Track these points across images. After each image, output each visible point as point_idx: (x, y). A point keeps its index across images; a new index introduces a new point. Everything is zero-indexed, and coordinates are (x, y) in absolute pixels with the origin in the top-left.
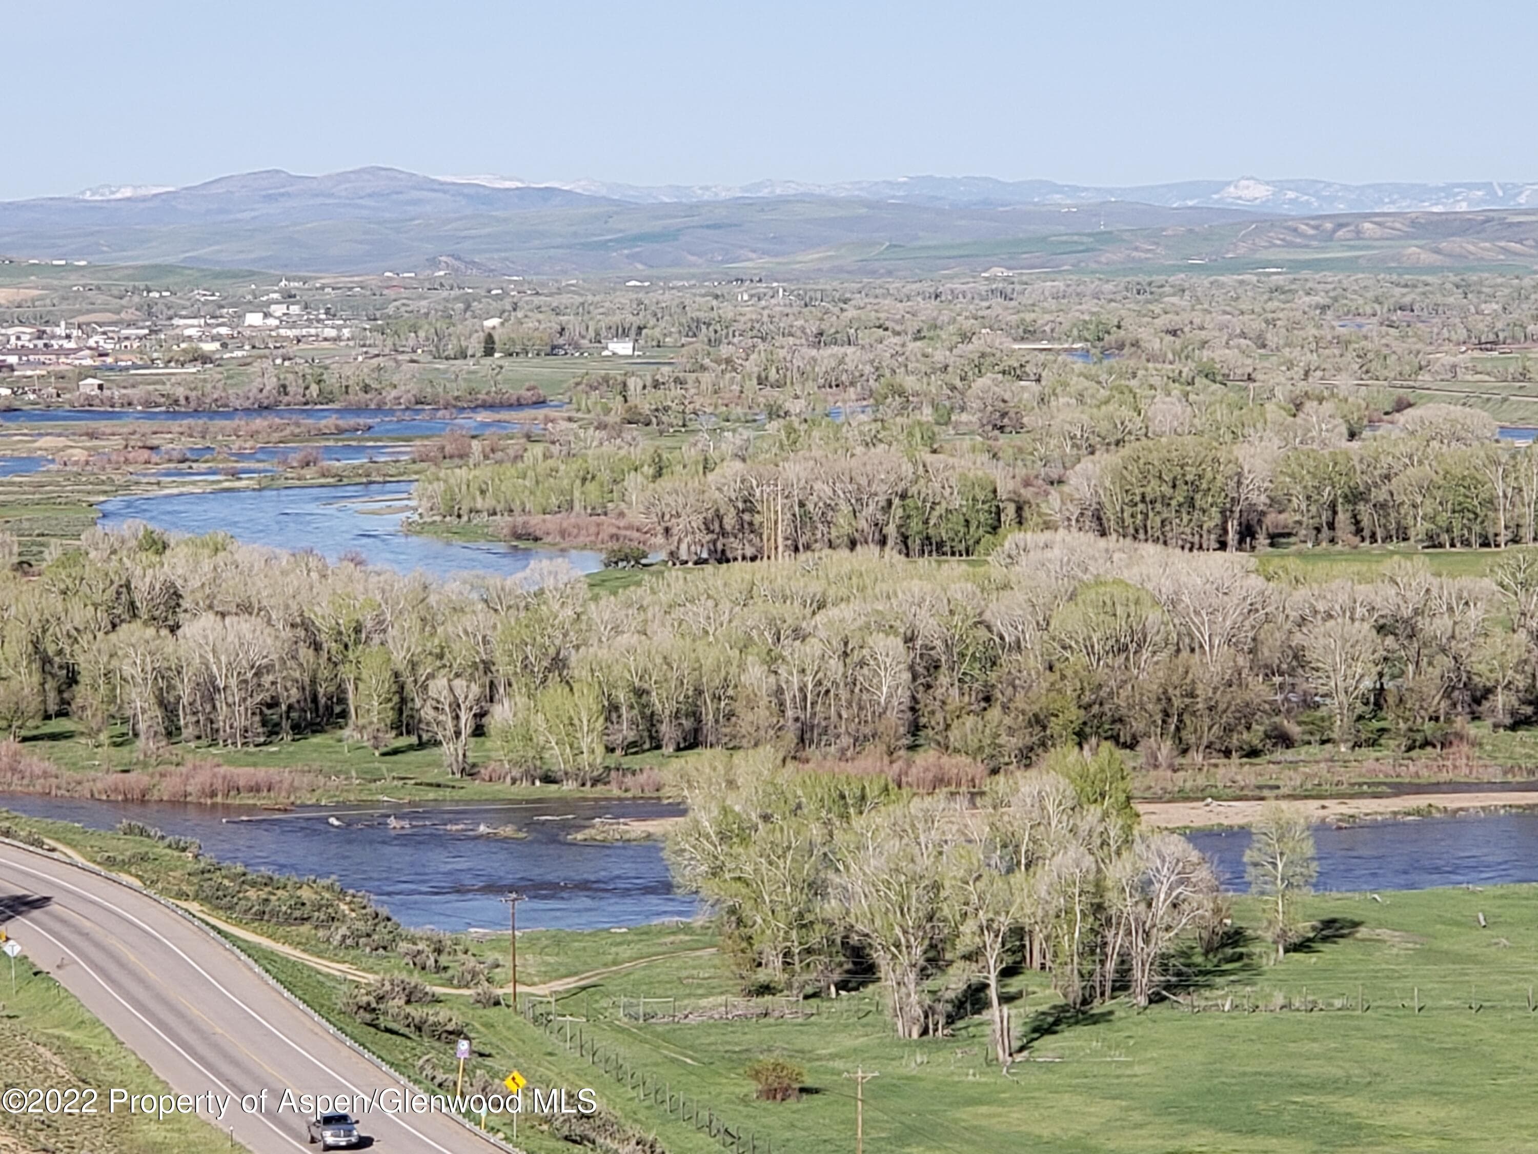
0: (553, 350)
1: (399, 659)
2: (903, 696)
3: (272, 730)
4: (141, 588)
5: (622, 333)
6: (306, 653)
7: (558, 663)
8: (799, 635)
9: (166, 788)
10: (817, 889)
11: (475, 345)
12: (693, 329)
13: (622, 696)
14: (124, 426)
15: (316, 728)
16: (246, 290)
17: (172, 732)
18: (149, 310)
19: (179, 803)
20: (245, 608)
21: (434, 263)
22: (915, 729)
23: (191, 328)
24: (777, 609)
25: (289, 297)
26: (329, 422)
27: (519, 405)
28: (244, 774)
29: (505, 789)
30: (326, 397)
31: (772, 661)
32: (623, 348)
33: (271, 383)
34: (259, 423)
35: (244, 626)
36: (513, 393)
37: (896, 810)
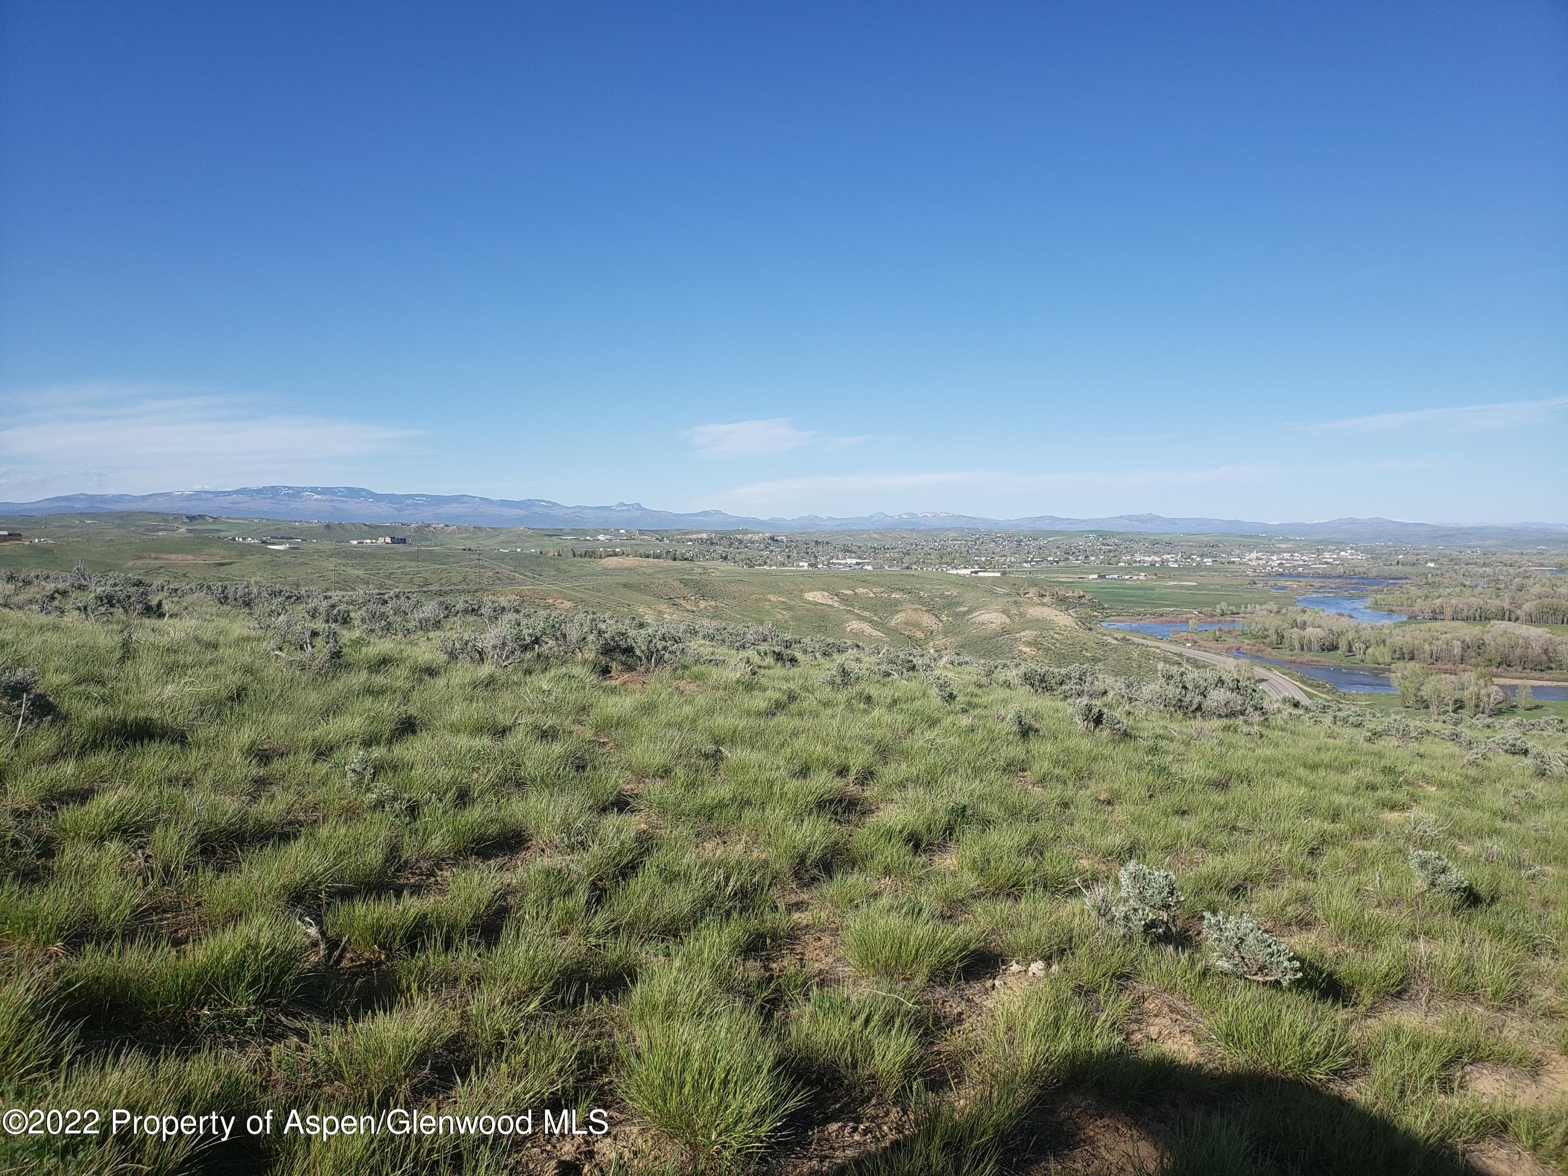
0: (1414, 565)
1: (1350, 638)
2: (1460, 653)
3: (1323, 650)
4: (1298, 621)
5: (1432, 560)
6: (1331, 636)
7: (1384, 642)
8: (1438, 639)
9: (1299, 660)
10: (1419, 690)
11: (1394, 563)
12: (1452, 560)
13: (1397, 649)
14: (1306, 580)
15: (1332, 650)
16: (1341, 547)
17: (1302, 649)
18: (1318, 550)
19: (1301, 663)
20: (1319, 626)
21: (1390, 540)
22: (1462, 660)
23: (1327, 555)
24: (1435, 634)
25: (1352, 548)
26: (1354, 581)
27: (1401, 578)
28: (1315, 659)
29: (1369, 665)
30: (1355, 574)
31: (1431, 644)
32: (1432, 565)
33: (1342, 571)
34: (1337, 580)
35: (1319, 630)
36: (1400, 576)
37: (1439, 677)
